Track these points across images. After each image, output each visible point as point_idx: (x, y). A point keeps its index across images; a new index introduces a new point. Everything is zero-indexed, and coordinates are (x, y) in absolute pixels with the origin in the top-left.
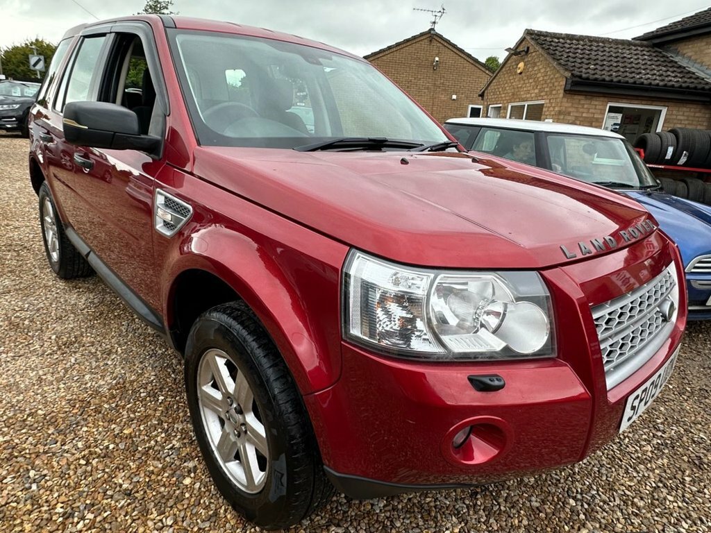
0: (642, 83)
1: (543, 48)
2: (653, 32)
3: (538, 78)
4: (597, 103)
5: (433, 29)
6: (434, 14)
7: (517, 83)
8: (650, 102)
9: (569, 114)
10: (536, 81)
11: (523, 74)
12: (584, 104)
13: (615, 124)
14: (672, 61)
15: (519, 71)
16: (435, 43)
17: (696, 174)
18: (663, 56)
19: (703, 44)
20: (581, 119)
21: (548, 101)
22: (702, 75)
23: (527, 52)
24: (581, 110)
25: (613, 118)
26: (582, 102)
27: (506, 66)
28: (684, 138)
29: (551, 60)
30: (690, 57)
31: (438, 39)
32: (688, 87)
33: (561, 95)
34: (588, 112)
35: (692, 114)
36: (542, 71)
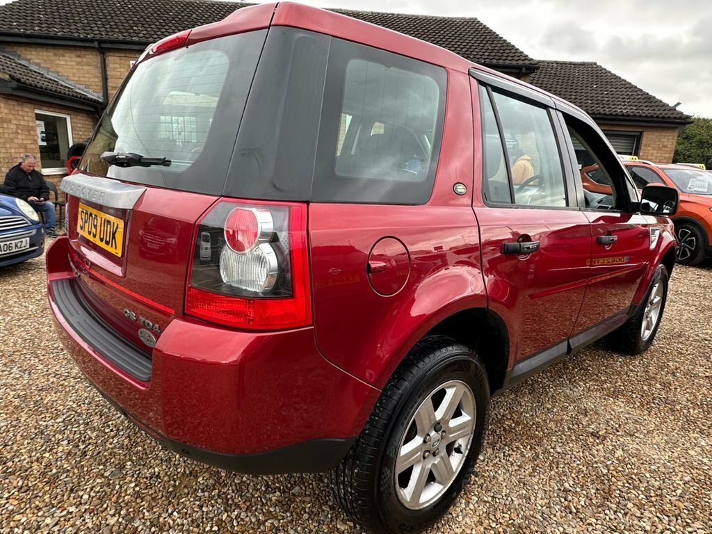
4: (27, 109)
8: (60, 111)
12: (18, 111)
13: (42, 132)
18: (9, 58)
19: (51, 54)
22: (62, 83)
24: (18, 117)
25: (38, 125)
35: (84, 122)
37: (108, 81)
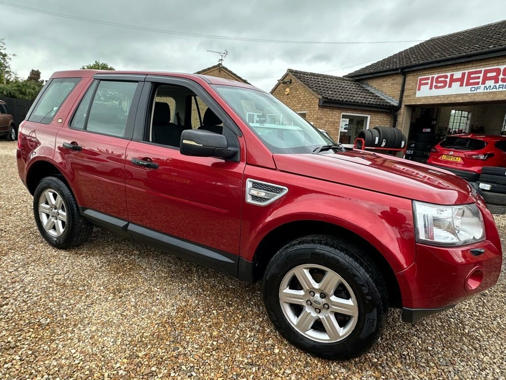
0: (358, 102)
1: (301, 81)
2: (353, 73)
3: (300, 98)
4: (336, 113)
5: (221, 64)
6: (221, 54)
7: (286, 100)
8: (362, 113)
9: (322, 119)
10: (299, 99)
11: (289, 95)
12: (329, 114)
13: (346, 125)
14: (366, 90)
15: (287, 93)
16: (222, 73)
17: (388, 152)
18: (362, 87)
19: (381, 81)
20: (328, 122)
21: (309, 112)
22: (382, 97)
23: (291, 82)
24: (328, 117)
25: (344, 121)
26: (328, 112)
27: (277, 90)
28: (383, 132)
29: (308, 88)
30: (375, 88)
31: (225, 70)
32: (379, 105)
33: (317, 109)
34: (332, 118)
35: (382, 119)
36: (303, 94)
37: (405, 92)
